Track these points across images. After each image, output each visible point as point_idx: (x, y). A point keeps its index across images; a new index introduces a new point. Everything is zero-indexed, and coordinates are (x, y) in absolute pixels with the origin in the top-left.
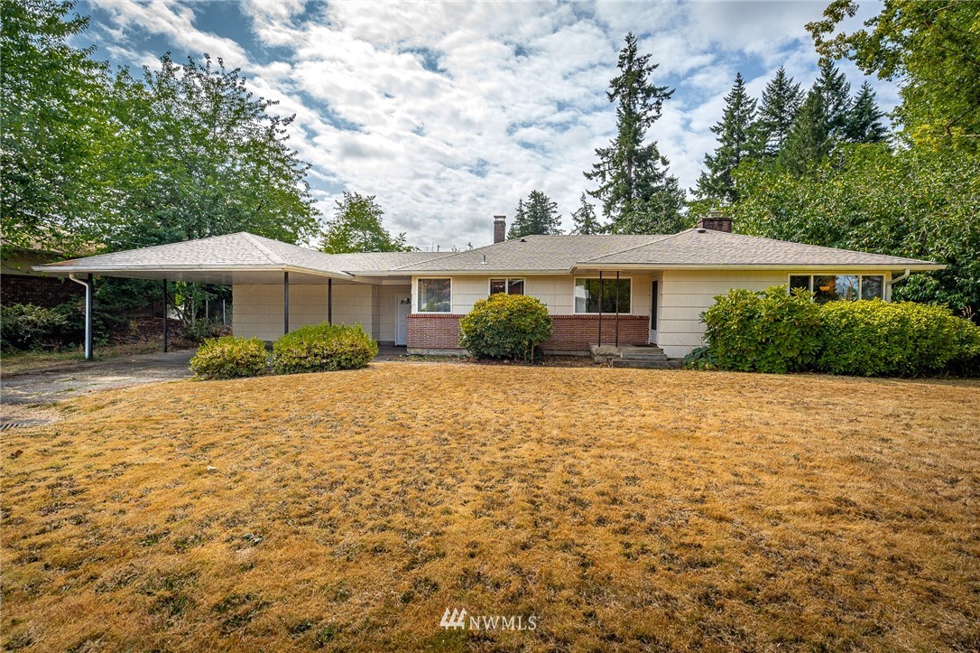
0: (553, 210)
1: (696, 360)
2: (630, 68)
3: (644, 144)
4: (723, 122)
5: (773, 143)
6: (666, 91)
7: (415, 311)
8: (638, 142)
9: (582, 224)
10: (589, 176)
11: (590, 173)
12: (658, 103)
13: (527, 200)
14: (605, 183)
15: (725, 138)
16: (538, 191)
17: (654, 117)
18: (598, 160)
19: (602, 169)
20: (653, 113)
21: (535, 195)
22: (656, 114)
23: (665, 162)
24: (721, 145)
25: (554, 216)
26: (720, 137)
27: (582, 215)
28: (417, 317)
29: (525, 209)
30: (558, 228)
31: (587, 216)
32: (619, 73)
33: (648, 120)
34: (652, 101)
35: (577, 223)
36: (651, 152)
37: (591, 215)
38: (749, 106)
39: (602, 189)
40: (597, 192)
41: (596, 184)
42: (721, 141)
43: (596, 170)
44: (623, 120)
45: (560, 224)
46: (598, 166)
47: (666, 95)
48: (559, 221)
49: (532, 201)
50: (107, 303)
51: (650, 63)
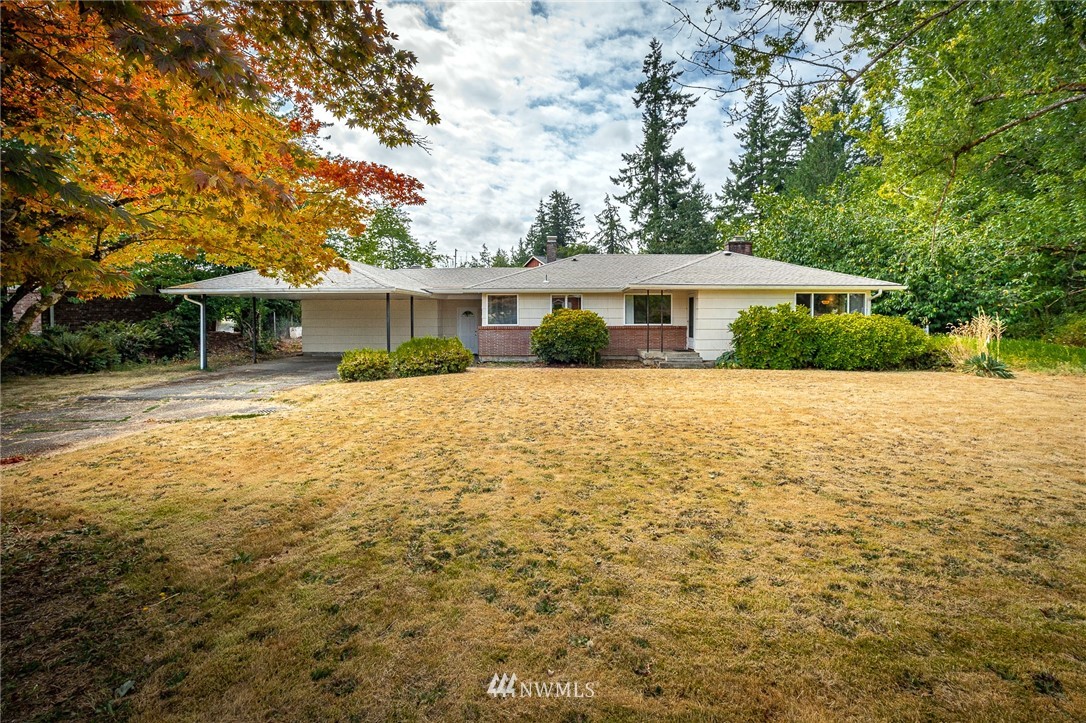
0: (576, 211)
1: (726, 361)
2: (655, 74)
3: (669, 152)
4: (746, 128)
5: (794, 153)
6: (691, 99)
7: (485, 323)
8: (664, 148)
9: (606, 227)
10: (615, 181)
11: (617, 178)
12: (683, 110)
13: (547, 200)
14: (633, 189)
15: (749, 145)
16: (559, 191)
17: (680, 124)
18: (625, 165)
19: (629, 174)
20: (678, 120)
21: (556, 196)
22: (682, 121)
23: (691, 169)
24: (745, 152)
25: (576, 218)
26: (744, 143)
27: (607, 217)
28: (488, 329)
29: (546, 210)
30: (581, 230)
31: (612, 219)
32: (644, 78)
33: (674, 126)
34: (677, 107)
35: (601, 226)
36: (677, 159)
37: (616, 218)
38: (771, 114)
39: (629, 195)
40: (624, 198)
41: (623, 189)
42: (745, 147)
43: (623, 175)
44: (650, 126)
45: (583, 226)
46: (624, 171)
47: (691, 103)
48: (582, 223)
49: (553, 202)
50: (190, 319)
51: (675, 70)
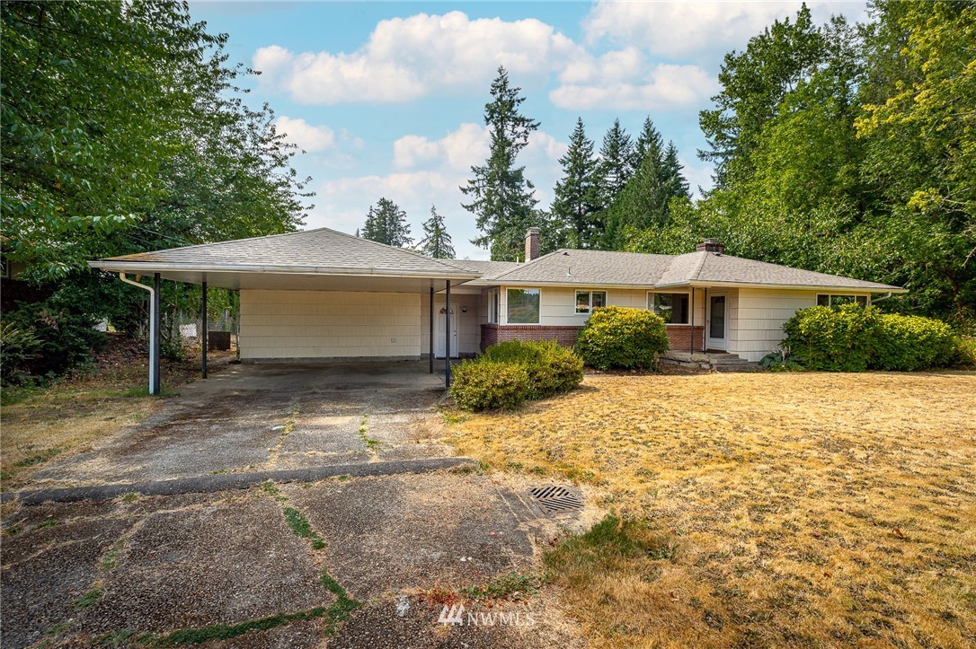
0: (403, 218)
2: (501, 96)
3: (513, 168)
4: (567, 156)
5: (612, 179)
6: (534, 123)
8: (508, 164)
9: (432, 234)
10: (464, 191)
11: (466, 188)
12: (526, 132)
13: (376, 206)
14: (480, 199)
15: (571, 170)
16: (387, 199)
17: (523, 145)
18: (473, 177)
19: (477, 184)
20: (521, 140)
21: (384, 203)
22: (524, 142)
23: (530, 186)
24: (567, 175)
25: (403, 224)
26: (566, 169)
27: (432, 226)
29: (374, 215)
30: (408, 236)
31: (437, 227)
32: (492, 99)
33: (517, 145)
34: (520, 129)
35: (427, 233)
36: (518, 176)
37: (441, 227)
38: (588, 146)
39: (476, 204)
40: (471, 206)
41: (471, 198)
42: (567, 172)
43: (471, 186)
44: (496, 142)
45: (409, 232)
46: (473, 182)
47: (533, 126)
48: (408, 229)
49: (381, 208)
51: (519, 96)
